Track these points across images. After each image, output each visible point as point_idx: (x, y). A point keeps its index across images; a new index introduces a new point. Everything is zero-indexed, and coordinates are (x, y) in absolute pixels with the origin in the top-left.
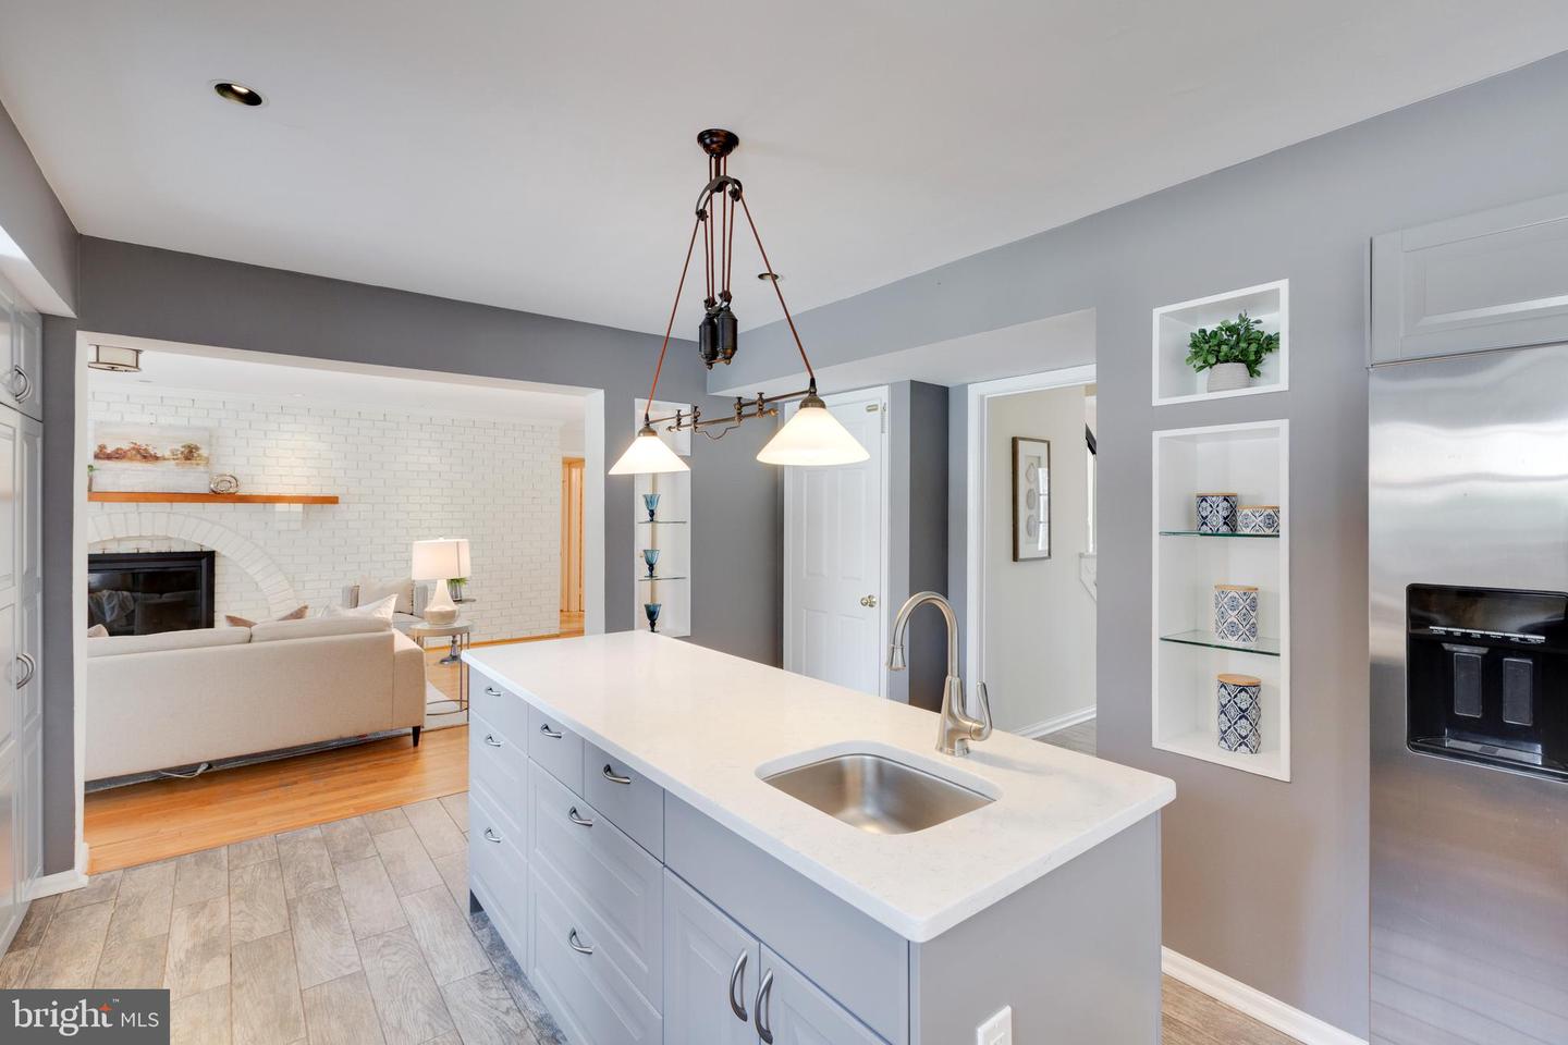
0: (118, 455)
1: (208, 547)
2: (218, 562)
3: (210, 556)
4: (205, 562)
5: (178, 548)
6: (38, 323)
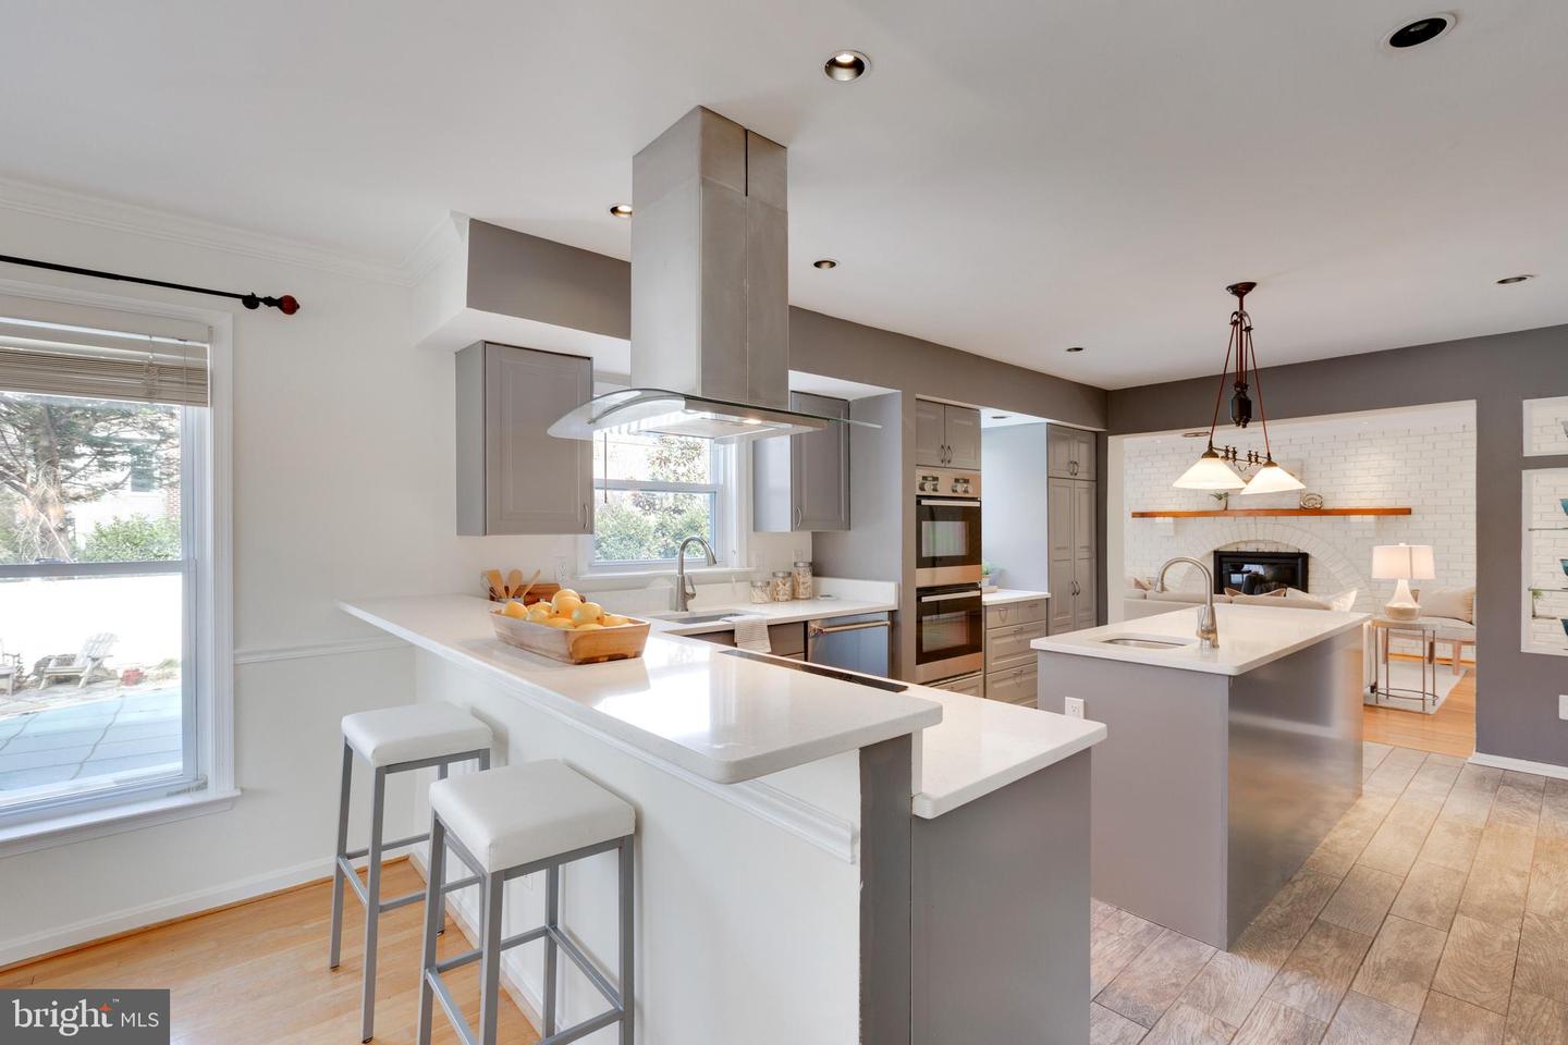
1: (1303, 550)
2: (1311, 561)
3: (1305, 557)
4: (1300, 560)
5: (1282, 549)
6: (1093, 437)
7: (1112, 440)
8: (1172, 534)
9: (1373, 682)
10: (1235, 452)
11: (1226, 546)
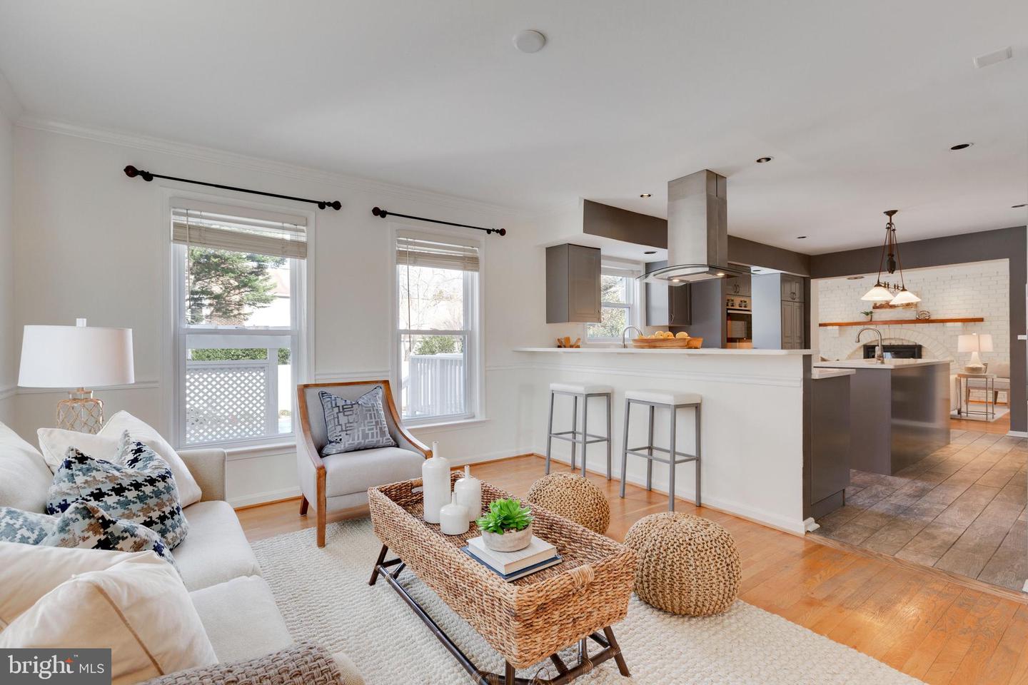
0: (881, 307)
1: (919, 343)
2: (923, 350)
3: (919, 347)
4: (916, 350)
5: (905, 343)
6: (802, 279)
7: (813, 281)
8: (837, 335)
9: (959, 407)
10: (888, 285)
11: (871, 342)
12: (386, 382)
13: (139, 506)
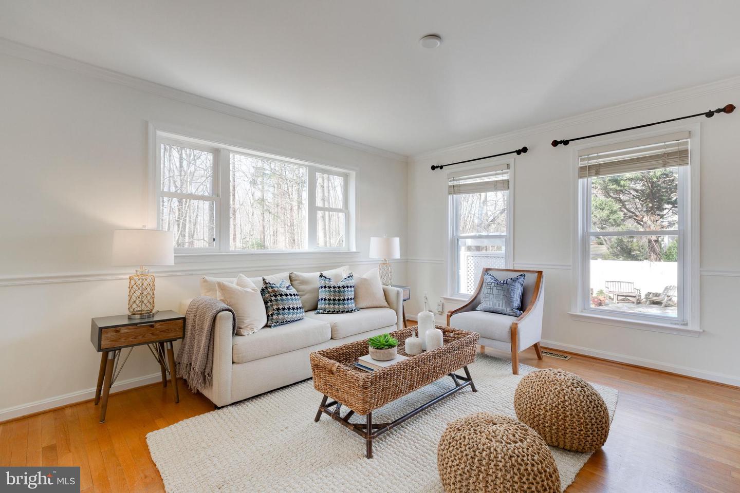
12: (540, 273)
13: (333, 293)
